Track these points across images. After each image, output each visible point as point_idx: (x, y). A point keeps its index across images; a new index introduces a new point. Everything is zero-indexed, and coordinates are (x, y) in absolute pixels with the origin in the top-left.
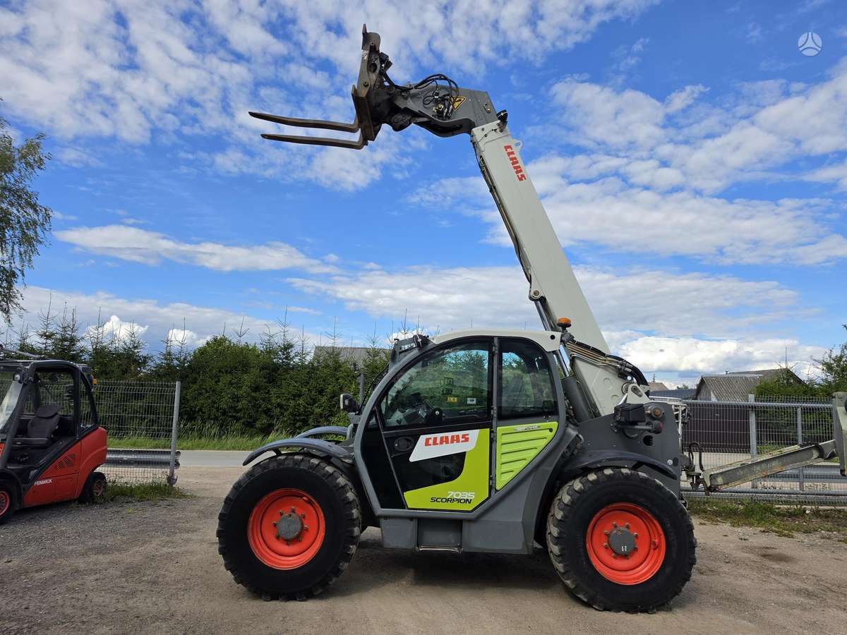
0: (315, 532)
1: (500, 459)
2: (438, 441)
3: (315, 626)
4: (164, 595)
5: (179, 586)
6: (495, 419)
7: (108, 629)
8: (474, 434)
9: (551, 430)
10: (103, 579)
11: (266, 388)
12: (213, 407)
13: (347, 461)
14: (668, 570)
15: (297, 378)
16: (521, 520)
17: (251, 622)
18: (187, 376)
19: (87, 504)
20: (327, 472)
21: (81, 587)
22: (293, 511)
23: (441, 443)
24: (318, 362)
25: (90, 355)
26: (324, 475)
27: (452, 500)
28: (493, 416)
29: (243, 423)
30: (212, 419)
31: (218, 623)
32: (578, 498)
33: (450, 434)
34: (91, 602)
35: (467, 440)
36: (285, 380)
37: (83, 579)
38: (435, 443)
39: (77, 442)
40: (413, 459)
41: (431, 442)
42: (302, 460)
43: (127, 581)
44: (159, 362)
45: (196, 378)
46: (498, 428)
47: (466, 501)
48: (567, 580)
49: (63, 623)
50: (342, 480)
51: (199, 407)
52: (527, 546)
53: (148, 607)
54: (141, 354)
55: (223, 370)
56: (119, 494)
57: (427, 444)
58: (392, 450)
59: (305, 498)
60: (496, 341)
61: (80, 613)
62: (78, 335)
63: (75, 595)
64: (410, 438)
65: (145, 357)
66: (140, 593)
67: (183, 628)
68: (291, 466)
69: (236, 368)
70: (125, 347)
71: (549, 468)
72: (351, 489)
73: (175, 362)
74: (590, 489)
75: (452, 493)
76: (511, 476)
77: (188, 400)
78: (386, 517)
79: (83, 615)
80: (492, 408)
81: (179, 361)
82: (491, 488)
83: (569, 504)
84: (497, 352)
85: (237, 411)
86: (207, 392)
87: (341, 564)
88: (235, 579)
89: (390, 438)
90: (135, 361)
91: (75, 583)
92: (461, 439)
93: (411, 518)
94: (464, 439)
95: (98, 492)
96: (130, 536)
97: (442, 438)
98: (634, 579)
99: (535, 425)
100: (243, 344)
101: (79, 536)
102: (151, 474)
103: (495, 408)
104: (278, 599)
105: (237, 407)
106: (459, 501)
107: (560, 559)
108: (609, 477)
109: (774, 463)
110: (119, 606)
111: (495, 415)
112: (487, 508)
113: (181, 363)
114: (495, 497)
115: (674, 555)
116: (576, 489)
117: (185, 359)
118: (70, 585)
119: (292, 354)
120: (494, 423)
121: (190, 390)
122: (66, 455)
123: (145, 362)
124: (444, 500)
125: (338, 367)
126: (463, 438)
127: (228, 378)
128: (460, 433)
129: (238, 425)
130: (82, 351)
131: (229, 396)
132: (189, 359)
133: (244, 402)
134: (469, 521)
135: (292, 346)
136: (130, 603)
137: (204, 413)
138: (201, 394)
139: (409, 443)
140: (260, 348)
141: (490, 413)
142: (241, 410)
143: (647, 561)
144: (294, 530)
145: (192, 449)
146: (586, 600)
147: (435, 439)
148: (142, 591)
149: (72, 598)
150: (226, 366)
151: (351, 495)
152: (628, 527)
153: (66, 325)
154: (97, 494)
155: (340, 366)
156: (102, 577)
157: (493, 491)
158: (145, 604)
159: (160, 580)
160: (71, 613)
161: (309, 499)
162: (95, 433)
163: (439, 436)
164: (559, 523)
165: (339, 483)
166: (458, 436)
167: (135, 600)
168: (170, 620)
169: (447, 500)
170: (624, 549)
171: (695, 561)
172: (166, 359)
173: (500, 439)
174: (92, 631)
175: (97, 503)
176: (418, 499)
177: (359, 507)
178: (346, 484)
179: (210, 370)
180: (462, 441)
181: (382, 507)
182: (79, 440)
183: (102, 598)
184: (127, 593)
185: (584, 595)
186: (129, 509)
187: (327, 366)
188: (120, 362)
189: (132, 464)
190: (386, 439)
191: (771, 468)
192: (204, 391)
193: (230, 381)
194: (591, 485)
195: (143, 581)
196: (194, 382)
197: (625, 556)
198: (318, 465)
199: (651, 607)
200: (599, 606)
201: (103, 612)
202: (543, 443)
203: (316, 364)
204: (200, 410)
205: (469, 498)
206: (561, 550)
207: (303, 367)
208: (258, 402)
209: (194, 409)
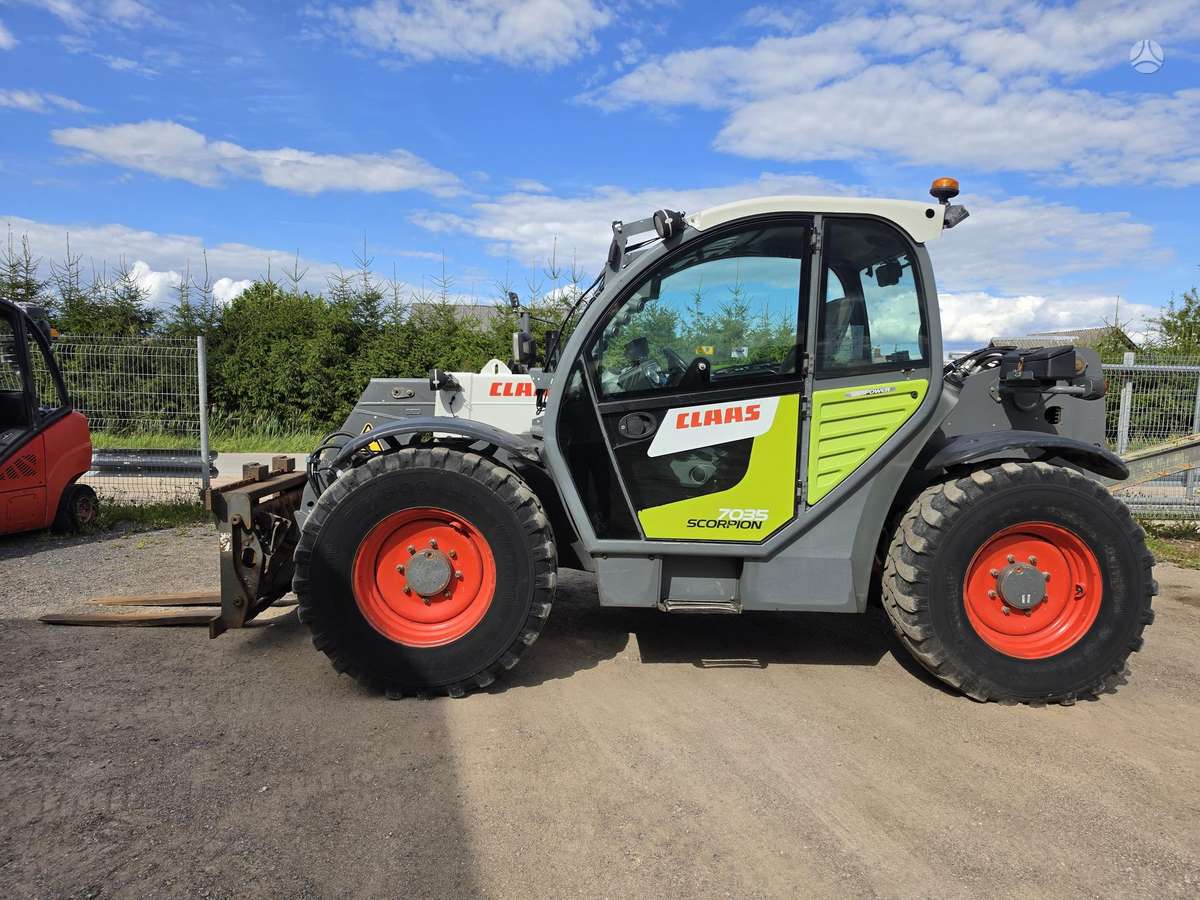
0: (475, 583)
1: (815, 449)
2: (702, 419)
3: (492, 747)
4: (205, 694)
5: (231, 676)
6: (810, 376)
7: (98, 766)
8: (769, 405)
9: (914, 395)
10: (90, 667)
11: (344, 362)
12: (264, 389)
13: (530, 456)
14: (1104, 634)
15: (389, 346)
16: (849, 555)
17: (371, 743)
18: (219, 342)
19: (68, 535)
20: (497, 477)
21: (50, 683)
22: (435, 547)
23: (707, 422)
24: (422, 322)
25: (62, 310)
26: (490, 483)
27: (725, 524)
28: (807, 369)
29: (313, 413)
30: (264, 407)
31: (311, 748)
32: (955, 516)
33: (723, 407)
34: (68, 711)
35: (756, 416)
36: (371, 348)
37: (52, 667)
38: (695, 423)
39: (36, 435)
40: (653, 452)
41: (688, 420)
42: (448, 456)
43: (135, 669)
44: (171, 320)
45: (232, 346)
46: (815, 393)
47: (753, 524)
48: (927, 652)
49: (10, 757)
50: (523, 492)
51: (241, 389)
52: (857, 598)
53: (174, 719)
54: (143, 308)
55: (274, 333)
56: (121, 519)
57: (681, 424)
58: (615, 435)
59: (454, 524)
60: (818, 222)
61: (44, 735)
62: (38, 278)
63: (37, 700)
64: (647, 414)
65: (149, 314)
66: (159, 692)
67: (244, 760)
68: (428, 466)
69: (294, 331)
70: (117, 296)
71: (904, 464)
72: (539, 507)
73: (198, 321)
74: (978, 498)
75: (728, 510)
76: (836, 478)
77: (224, 380)
78: (605, 555)
79: (49, 739)
80: (807, 357)
81: (204, 319)
82: (798, 501)
83: (939, 525)
84: (819, 245)
85: (303, 396)
86: (252, 366)
87: (527, 636)
88: (335, 666)
89: (611, 415)
90: (134, 319)
91: (37, 676)
92: (745, 415)
93: (651, 556)
94: (750, 415)
95: (84, 515)
96: (141, 588)
97: (708, 414)
98: (1042, 648)
99: (886, 387)
100: (301, 292)
101: (50, 589)
102: (173, 488)
103: (812, 355)
104: (415, 696)
105: (301, 389)
106: (739, 524)
107: (916, 618)
108: (1012, 476)
109: (1177, 457)
110: (121, 718)
111: (811, 369)
112: (791, 536)
113: (207, 321)
114: (806, 515)
115: (1117, 609)
116: (953, 499)
117: (212, 316)
118: (27, 679)
119: (380, 309)
120: (808, 383)
121: (226, 364)
122: (16, 457)
123: (150, 321)
124: (712, 524)
125: (453, 330)
126: (748, 412)
127: (285, 344)
128: (744, 404)
129: (306, 417)
130: (48, 304)
131: (288, 372)
132: (219, 315)
133: (312, 381)
134: (756, 559)
135: (379, 297)
136: (141, 711)
137: (252, 398)
138: (243, 369)
139: (646, 424)
140: (328, 299)
141: (802, 365)
142: (308, 394)
143: (1062, 618)
144: (437, 579)
145: (238, 451)
146: (957, 685)
147: (696, 416)
148: (162, 688)
149: (31, 705)
150: (278, 328)
151: (540, 517)
152: (1034, 563)
153: (15, 262)
154: (83, 518)
155: (456, 328)
156: (89, 662)
157: (802, 507)
158: (170, 714)
159: (196, 664)
160: (27, 736)
161: (463, 524)
162: (67, 421)
163: (703, 409)
164: (916, 558)
165: (518, 498)
166: (739, 410)
167: (150, 705)
168: (218, 744)
169: (718, 524)
170: (1026, 600)
171: (1153, 618)
172: (183, 316)
173: (818, 413)
174: (66, 773)
175: (84, 533)
176: (662, 522)
177: (553, 538)
178: (531, 500)
179: (254, 334)
180: (747, 419)
181: (600, 535)
182: (39, 433)
183: (88, 704)
184: (135, 692)
185: (956, 677)
186: (138, 541)
187: (436, 329)
188: (112, 321)
189: (139, 471)
190: (603, 416)
191: (1171, 464)
192: (248, 365)
193: (287, 350)
194: (979, 491)
195: (165, 669)
196: (231, 351)
197: (1025, 611)
198: (478, 465)
199: (1069, 695)
200: (981, 694)
201: (89, 734)
202: (899, 418)
203: (418, 325)
204: (245, 393)
205: (758, 520)
206: (920, 603)
207: (398, 329)
208: (333, 382)
209: (234, 392)
